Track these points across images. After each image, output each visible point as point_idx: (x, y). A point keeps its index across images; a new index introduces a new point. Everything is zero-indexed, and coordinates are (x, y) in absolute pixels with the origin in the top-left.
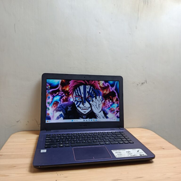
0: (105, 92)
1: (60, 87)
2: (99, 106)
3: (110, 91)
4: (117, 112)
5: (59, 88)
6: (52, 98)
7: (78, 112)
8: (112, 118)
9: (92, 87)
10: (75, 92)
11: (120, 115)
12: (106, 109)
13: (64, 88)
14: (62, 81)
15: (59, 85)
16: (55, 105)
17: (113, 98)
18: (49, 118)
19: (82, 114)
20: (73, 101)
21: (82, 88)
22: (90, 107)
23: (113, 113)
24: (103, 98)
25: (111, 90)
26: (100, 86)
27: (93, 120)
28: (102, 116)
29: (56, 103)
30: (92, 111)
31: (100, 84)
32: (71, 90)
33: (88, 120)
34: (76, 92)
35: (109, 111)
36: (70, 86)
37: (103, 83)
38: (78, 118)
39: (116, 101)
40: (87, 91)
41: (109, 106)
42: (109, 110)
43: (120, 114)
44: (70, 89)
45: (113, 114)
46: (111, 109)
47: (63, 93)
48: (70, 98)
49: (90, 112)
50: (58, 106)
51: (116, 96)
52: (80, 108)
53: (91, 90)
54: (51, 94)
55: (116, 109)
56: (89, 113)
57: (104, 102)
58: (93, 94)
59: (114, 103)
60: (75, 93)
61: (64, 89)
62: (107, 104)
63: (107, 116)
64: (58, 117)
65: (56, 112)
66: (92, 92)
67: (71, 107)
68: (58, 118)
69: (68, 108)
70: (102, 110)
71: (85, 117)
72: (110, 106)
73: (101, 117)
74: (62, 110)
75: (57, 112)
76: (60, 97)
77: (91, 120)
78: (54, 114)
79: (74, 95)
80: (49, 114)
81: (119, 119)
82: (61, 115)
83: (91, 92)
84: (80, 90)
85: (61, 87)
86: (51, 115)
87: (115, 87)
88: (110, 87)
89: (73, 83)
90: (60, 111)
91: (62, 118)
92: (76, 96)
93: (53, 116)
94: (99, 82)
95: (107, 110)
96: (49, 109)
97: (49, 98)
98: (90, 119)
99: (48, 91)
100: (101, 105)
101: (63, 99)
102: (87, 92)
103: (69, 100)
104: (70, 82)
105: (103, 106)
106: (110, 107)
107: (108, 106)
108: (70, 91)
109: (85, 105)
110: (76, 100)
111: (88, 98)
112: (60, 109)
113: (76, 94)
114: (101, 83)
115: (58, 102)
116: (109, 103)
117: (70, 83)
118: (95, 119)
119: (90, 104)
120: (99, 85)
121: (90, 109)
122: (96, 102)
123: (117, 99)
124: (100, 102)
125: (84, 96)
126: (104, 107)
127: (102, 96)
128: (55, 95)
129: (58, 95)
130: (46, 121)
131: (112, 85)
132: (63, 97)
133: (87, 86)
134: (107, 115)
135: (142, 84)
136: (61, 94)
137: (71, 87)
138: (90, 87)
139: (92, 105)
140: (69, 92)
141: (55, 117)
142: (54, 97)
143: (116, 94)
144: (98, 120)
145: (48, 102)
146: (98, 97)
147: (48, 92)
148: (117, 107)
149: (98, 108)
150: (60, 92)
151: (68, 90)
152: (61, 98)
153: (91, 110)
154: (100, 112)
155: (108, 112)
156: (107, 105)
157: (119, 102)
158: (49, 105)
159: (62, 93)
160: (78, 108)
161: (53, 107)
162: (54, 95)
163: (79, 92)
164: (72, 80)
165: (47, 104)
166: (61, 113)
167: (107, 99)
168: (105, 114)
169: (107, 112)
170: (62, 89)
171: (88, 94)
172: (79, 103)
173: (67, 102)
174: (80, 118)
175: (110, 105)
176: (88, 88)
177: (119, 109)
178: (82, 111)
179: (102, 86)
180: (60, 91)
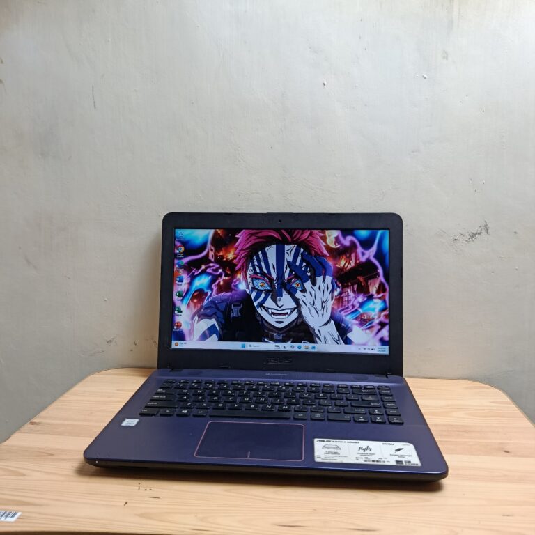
0: (342, 263)
1: (210, 251)
2: (323, 307)
3: (358, 262)
4: (379, 327)
5: (208, 253)
6: (189, 281)
7: (260, 323)
8: (364, 345)
9: (302, 250)
10: (251, 265)
11: (389, 336)
12: (346, 316)
13: (221, 254)
14: (216, 234)
15: (209, 246)
16: (195, 301)
17: (369, 282)
18: (181, 337)
19: (271, 328)
20: (245, 291)
21: (271, 252)
22: (295, 309)
23: (369, 328)
24: (336, 283)
25: (363, 259)
26: (327, 247)
27: (304, 347)
28: (332, 335)
29: (200, 294)
30: (300, 320)
31: (328, 241)
32: (240, 259)
33: (289, 347)
34: (253, 266)
35: (355, 321)
36: (239, 248)
37: (336, 235)
38: (260, 340)
39: (378, 292)
40: (288, 262)
41: (353, 306)
42: (356, 319)
43: (390, 331)
44: (238, 255)
45: (368, 331)
46: (362, 315)
47: (218, 266)
48: (238, 282)
49: (294, 323)
50: (205, 302)
51: (379, 276)
52: (267, 311)
53: (299, 259)
54: (185, 269)
55: (376, 317)
56: (291, 326)
57: (340, 293)
58: (303, 269)
59: (370, 298)
60: (251, 268)
61: (222, 257)
62: (349, 301)
63: (347, 337)
64: (204, 333)
65: (198, 321)
66: (301, 263)
67: (240, 307)
68: (204, 337)
69: (230, 310)
70: (332, 317)
71: (280, 337)
72: (357, 305)
73: (329, 339)
74: (215, 314)
75: (202, 319)
76: (210, 277)
77: (299, 347)
78: (192, 325)
79: (250, 272)
80: (181, 326)
81: (387, 347)
82: (211, 330)
83: (298, 264)
84: (267, 257)
85: (212, 250)
86: (185, 328)
87: (374, 248)
88: (360, 250)
89: (247, 239)
90: (209, 317)
91: (215, 337)
92: (255, 276)
93: (191, 332)
94: (324, 233)
95: (349, 319)
96: (181, 312)
97: (181, 281)
98: (296, 345)
99: (180, 261)
100: (330, 304)
101: (219, 282)
102: (286, 264)
103: (235, 286)
104: (237, 236)
105: (336, 307)
106: (357, 310)
107: (351, 307)
108: (239, 262)
109: (280, 303)
110: (254, 288)
111: (289, 281)
112: (209, 311)
113: (255, 270)
114: (330, 236)
115: (206, 291)
116: (355, 298)
117: (238, 238)
118: (310, 345)
119: (296, 301)
120: (325, 242)
121: (295, 315)
122: (313, 295)
123: (381, 285)
124: (327, 293)
125: (277, 275)
126: (340, 309)
127: (334, 277)
128: (196, 273)
129: (204, 272)
130: (174, 342)
131: (367, 244)
132: (217, 279)
133: (287, 247)
134: (349, 335)
135: (473, 236)
136: (213, 270)
137: (240, 251)
138: (294, 249)
139: (301, 302)
140: (236, 265)
141: (197, 334)
142: (193, 277)
143: (380, 271)
144: (320, 347)
145: (179, 292)
146: (319, 279)
147: (179, 265)
148: (383, 310)
149: (320, 313)
150: (211, 265)
151: (232, 260)
152: (212, 281)
153: (297, 318)
154: (326, 324)
155: (350, 325)
156: (350, 305)
157: (387, 295)
158: (182, 300)
159: (214, 268)
160: (259, 310)
161: (192, 305)
162: (194, 273)
163: (263, 264)
164: (244, 231)
165: (176, 298)
166: (213, 322)
167: (348, 286)
168: (343, 331)
169: (347, 326)
170: (215, 256)
171: (288, 269)
172: (263, 296)
173: (230, 293)
174: (266, 340)
175: (359, 302)
176: (289, 252)
177: (386, 316)
178: (272, 320)
179: (333, 246)
180: (211, 262)
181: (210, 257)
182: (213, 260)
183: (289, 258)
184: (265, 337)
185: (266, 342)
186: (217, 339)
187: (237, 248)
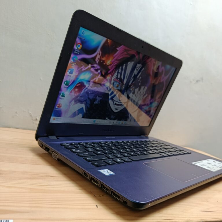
0: (154, 81)
1: (98, 55)
3: (160, 82)
5: (96, 57)
6: (77, 74)
9: (143, 69)
10: (117, 72)
13: (104, 59)
14: (106, 42)
15: (99, 51)
16: (76, 90)
18: (59, 114)
19: (112, 112)
22: (126, 102)
24: (147, 91)
25: (162, 81)
26: (153, 71)
27: (121, 123)
29: (81, 86)
32: (113, 66)
34: (118, 73)
36: (115, 58)
37: (159, 65)
38: (104, 119)
39: (158, 98)
40: (135, 75)
44: (113, 63)
45: (147, 116)
47: (99, 67)
48: (106, 82)
51: (162, 91)
52: (113, 102)
53: (140, 74)
54: (77, 64)
57: (146, 97)
59: (155, 100)
60: (116, 74)
61: (104, 61)
64: (75, 113)
65: (74, 104)
67: (101, 98)
68: (74, 115)
74: (86, 101)
75: (76, 103)
76: (92, 74)
77: (119, 123)
78: (69, 106)
79: (114, 77)
80: (61, 106)
81: (149, 123)
82: (80, 111)
83: (138, 77)
85: (99, 54)
86: (63, 108)
87: (168, 76)
88: (163, 75)
89: (122, 53)
91: (81, 115)
92: (116, 80)
93: (66, 112)
94: (156, 62)
96: (64, 96)
97: (71, 73)
98: (118, 121)
99: (75, 56)
101: (96, 80)
102: (133, 75)
103: (104, 84)
104: (117, 49)
108: (111, 68)
112: (83, 98)
113: (117, 75)
115: (85, 84)
116: (150, 100)
117: (117, 50)
118: (124, 122)
120: (154, 67)
124: (142, 96)
125: (127, 82)
127: (148, 88)
128: (83, 70)
129: (88, 70)
130: (52, 118)
132: (95, 77)
133: (138, 65)
135: (197, 81)
136: (95, 70)
137: (115, 60)
138: (141, 67)
139: (130, 99)
140: (109, 70)
142: (80, 72)
143: (164, 88)
144: (127, 123)
145: (67, 81)
146: (142, 88)
147: (74, 60)
150: (95, 65)
151: (109, 66)
152: (92, 78)
154: (135, 111)
158: (67, 88)
159: (96, 68)
160: (110, 101)
161: (73, 92)
162: (82, 69)
163: (123, 72)
164: (122, 46)
165: (63, 85)
166: (83, 106)
170: (100, 59)
171: (133, 79)
176: (137, 68)
177: (155, 110)
178: (114, 108)
179: (155, 70)
180: (96, 63)
181: (97, 60)
182: (97, 62)
183: (136, 72)
184: (107, 117)
185: (106, 119)
187: (114, 57)
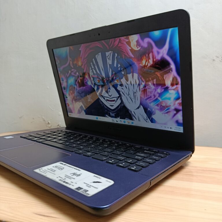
0: (144, 62)
2: (135, 96)
3: (155, 60)
4: (175, 112)
5: (69, 63)
6: (66, 81)
7: (102, 105)
8: (165, 124)
9: (116, 55)
10: (90, 69)
11: (183, 119)
12: (150, 103)
13: (75, 63)
14: (70, 50)
15: (69, 58)
16: (71, 92)
17: (165, 76)
18: (71, 111)
19: (109, 110)
20: (91, 86)
21: (99, 57)
22: (118, 97)
23: (167, 113)
24: (141, 78)
25: (159, 57)
26: (132, 50)
27: (127, 122)
28: (142, 116)
29: (72, 88)
30: (122, 105)
31: (132, 45)
32: (85, 65)
33: (118, 121)
34: (92, 69)
35: (156, 107)
37: (137, 39)
38: (104, 116)
39: (172, 85)
40: (110, 65)
41: (155, 96)
42: (157, 105)
43: (183, 116)
44: (83, 63)
45: (166, 115)
46: (161, 103)
48: (87, 80)
49: (120, 107)
50: (75, 93)
51: (172, 71)
52: (104, 99)
54: (63, 74)
55: (172, 105)
56: (118, 109)
57: (145, 86)
58: (119, 69)
59: (166, 89)
62: (151, 92)
63: (152, 118)
64: (79, 110)
65: (75, 104)
66: (117, 65)
67: (91, 96)
68: (80, 112)
69: (87, 98)
70: (141, 104)
71: (113, 115)
72: (157, 96)
73: (141, 119)
75: (76, 102)
76: (74, 78)
77: (124, 122)
78: (73, 105)
79: (91, 73)
80: (69, 105)
81: (182, 128)
82: (82, 108)
83: (115, 66)
84: (98, 62)
85: (71, 61)
86: (71, 107)
87: (167, 46)
88: (155, 49)
89: (85, 51)
90: (79, 101)
91: (84, 112)
92: (94, 76)
93: (74, 109)
94: (128, 39)
95: (152, 106)
96: (67, 98)
97: (63, 80)
99: (59, 69)
100: (139, 94)
101: (79, 81)
102: (108, 66)
103: (86, 83)
104: (80, 50)
105: (143, 97)
106: (157, 99)
107: (153, 97)
108: (84, 67)
109: (110, 94)
110: (95, 84)
111: (112, 78)
112: (78, 98)
114: (132, 41)
115: (74, 86)
116: (156, 90)
117: (81, 51)
118: (131, 121)
119: (118, 92)
120: (130, 46)
121: (119, 101)
122: (128, 88)
123: (174, 78)
124: (136, 86)
126: (146, 98)
127: (139, 74)
128: (68, 76)
129: (71, 75)
130: (69, 113)
131: (160, 43)
133: (107, 54)
134: (153, 117)
136: (74, 73)
137: (84, 59)
138: (112, 54)
139: (121, 93)
140: (84, 69)
142: (67, 78)
143: (173, 66)
144: (135, 123)
145: (64, 87)
146: (130, 76)
147: (60, 71)
148: (177, 99)
149: (133, 100)
151: (81, 66)
152: (76, 80)
153: (121, 103)
154: (138, 108)
155: (153, 110)
156: (152, 95)
157: (179, 86)
158: (66, 91)
159: (74, 72)
160: (100, 98)
161: (70, 94)
162: (67, 76)
163: (96, 67)
164: (82, 45)
165: (63, 90)
166: (81, 104)
167: (149, 81)
168: (149, 114)
169: (152, 110)
170: (73, 64)
171: (111, 70)
172: (100, 89)
173: (84, 87)
174: (107, 116)
175: (158, 93)
176: (109, 57)
177: (179, 104)
178: (108, 104)
179: (136, 49)
181: (71, 65)
182: (73, 67)
183: (109, 62)
184: (106, 114)
185: (107, 117)
186: (85, 114)
187: (82, 57)
